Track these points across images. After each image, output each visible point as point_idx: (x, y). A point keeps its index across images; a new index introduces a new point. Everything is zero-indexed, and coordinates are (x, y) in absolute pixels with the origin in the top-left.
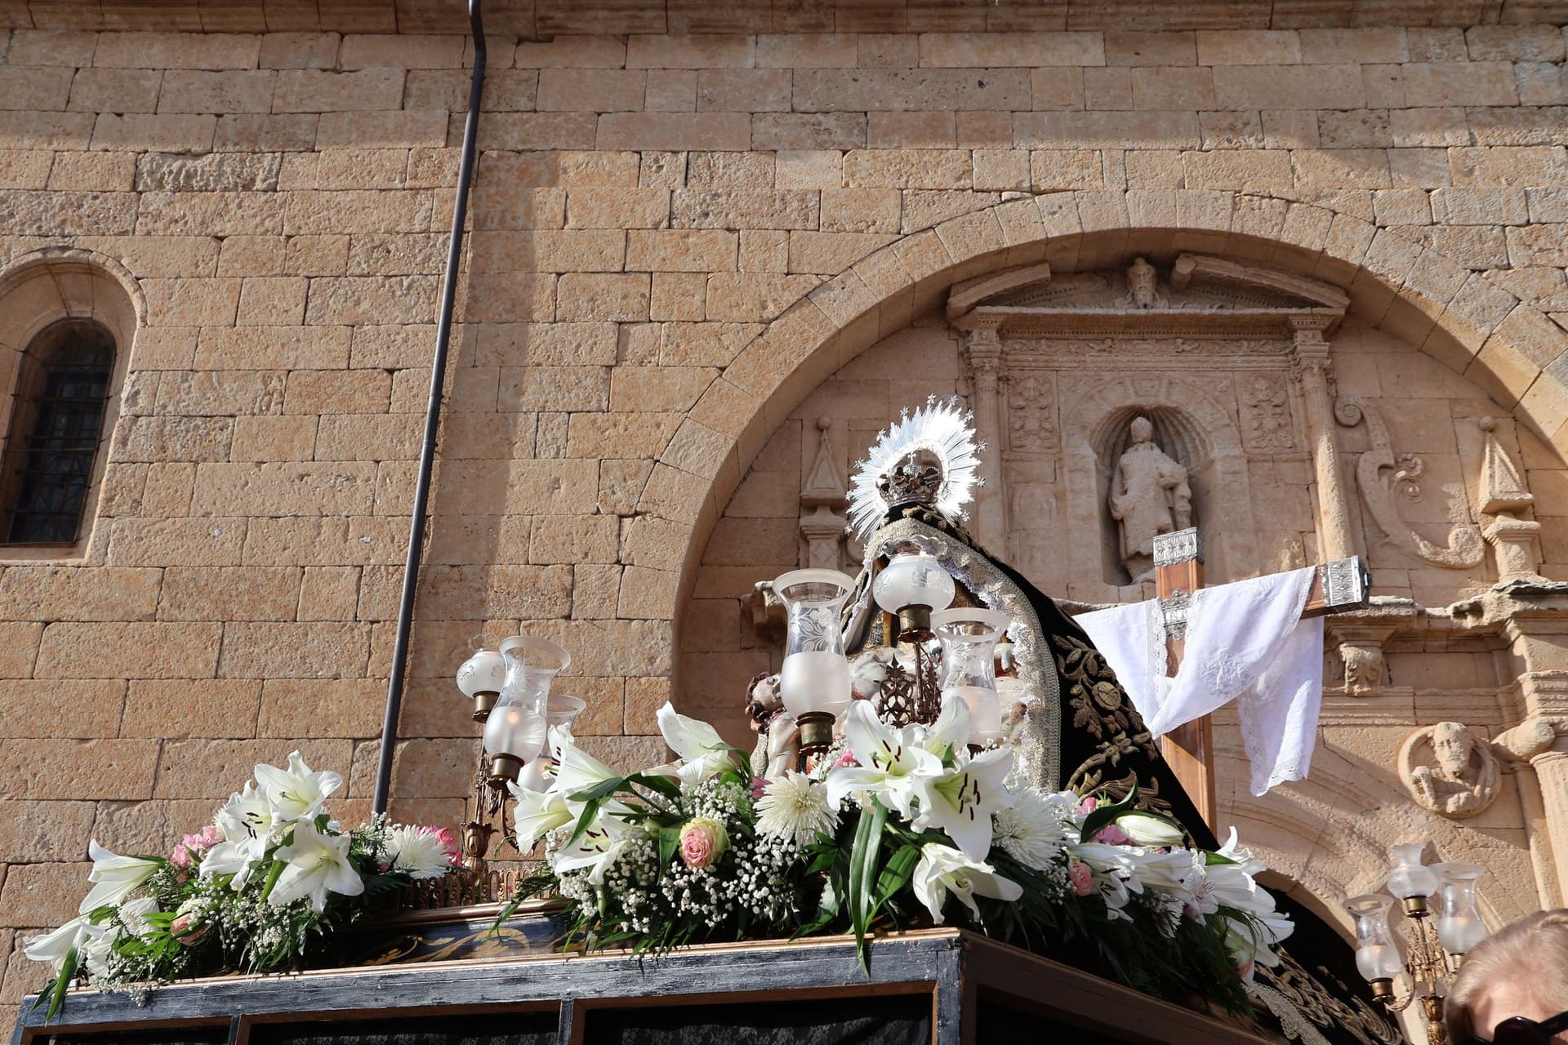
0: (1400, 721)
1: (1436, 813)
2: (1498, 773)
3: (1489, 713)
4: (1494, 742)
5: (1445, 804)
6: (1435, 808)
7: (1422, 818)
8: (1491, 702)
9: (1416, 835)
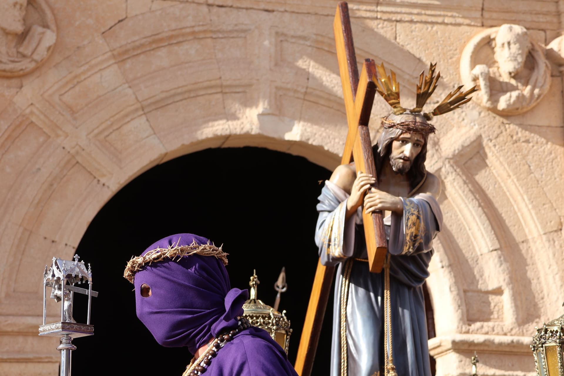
0: (467, 21)
1: (489, 109)
2: (548, 75)
3: (549, 18)
4: (549, 47)
5: (497, 101)
6: (488, 105)
7: (475, 113)
8: (552, 8)
9: (468, 128)
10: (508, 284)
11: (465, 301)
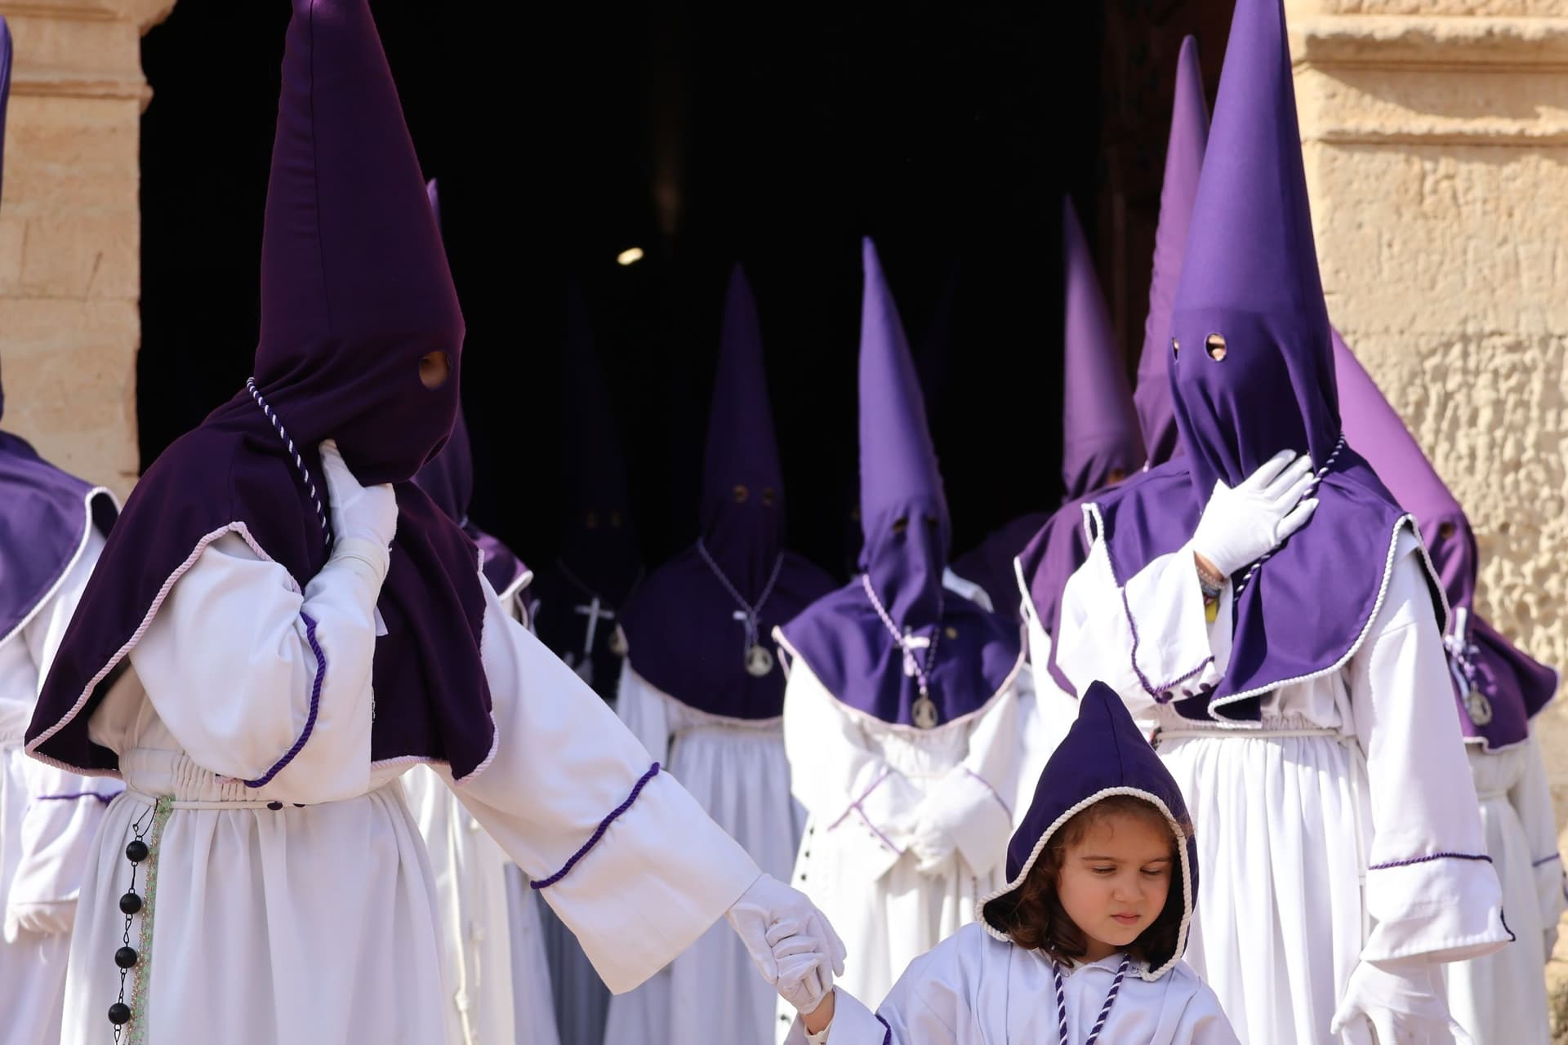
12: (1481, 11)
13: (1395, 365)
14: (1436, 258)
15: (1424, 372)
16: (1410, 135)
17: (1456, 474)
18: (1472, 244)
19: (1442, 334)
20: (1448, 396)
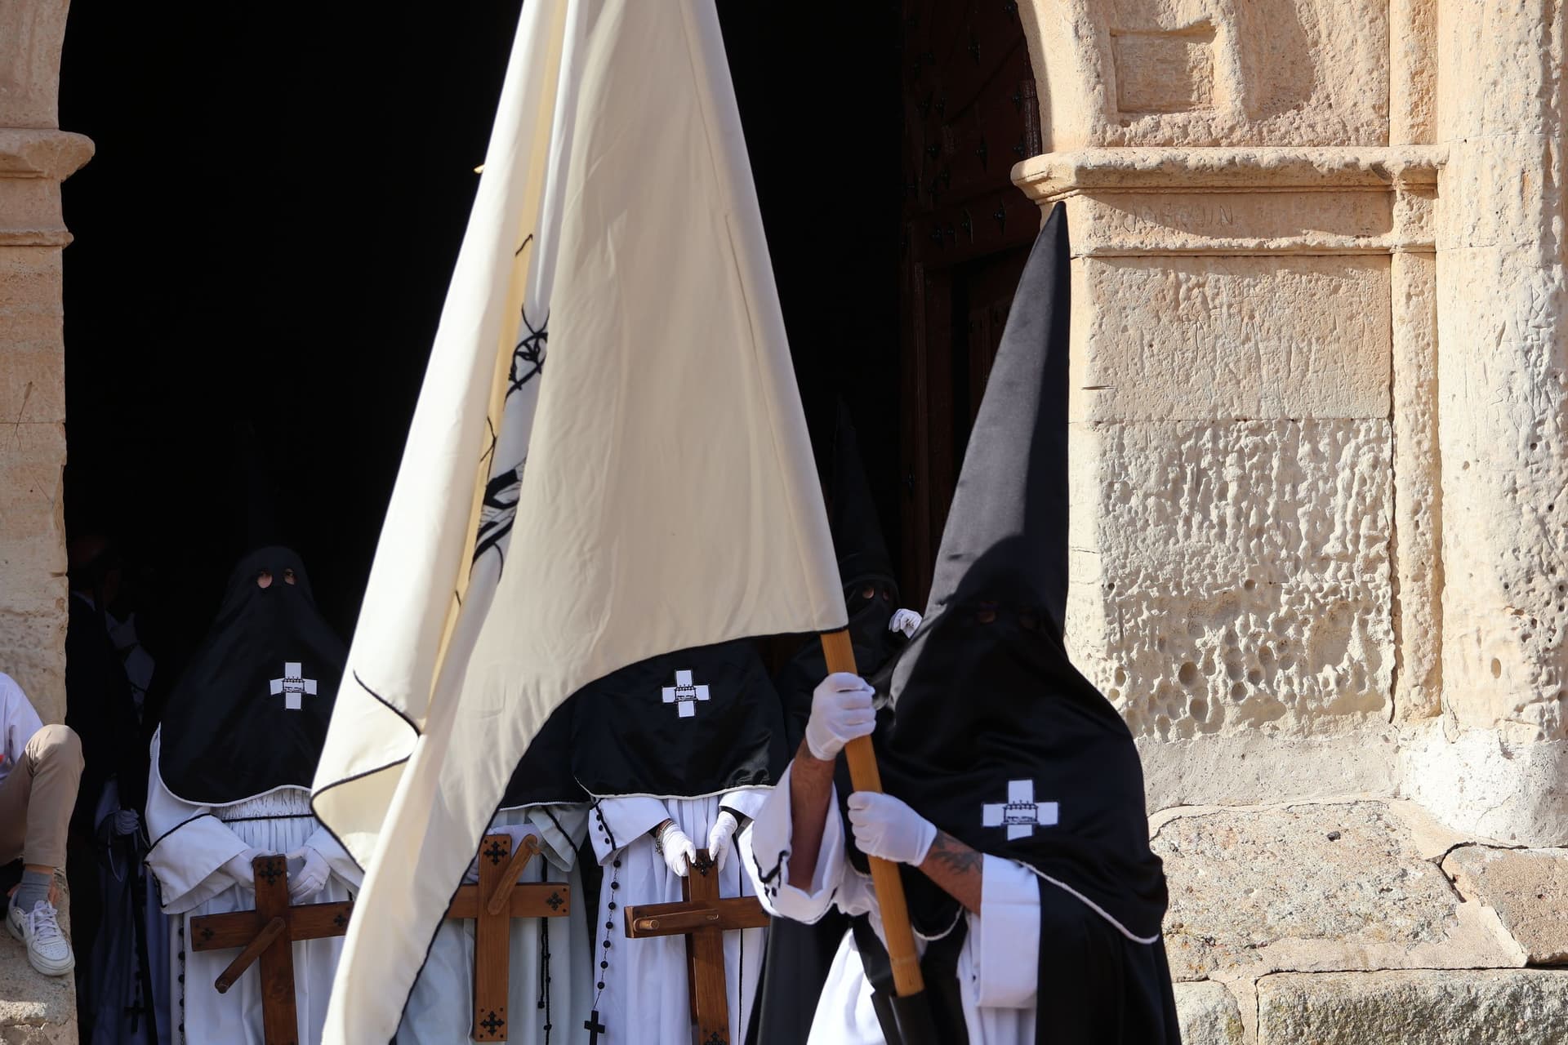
10: (1226, 12)
11: (1115, 61)
12: (1224, 142)
13: (1156, 449)
14: (1189, 355)
15: (1181, 453)
16: (1166, 250)
17: (1208, 540)
18: (1220, 342)
19: (1196, 420)
20: (1200, 474)
